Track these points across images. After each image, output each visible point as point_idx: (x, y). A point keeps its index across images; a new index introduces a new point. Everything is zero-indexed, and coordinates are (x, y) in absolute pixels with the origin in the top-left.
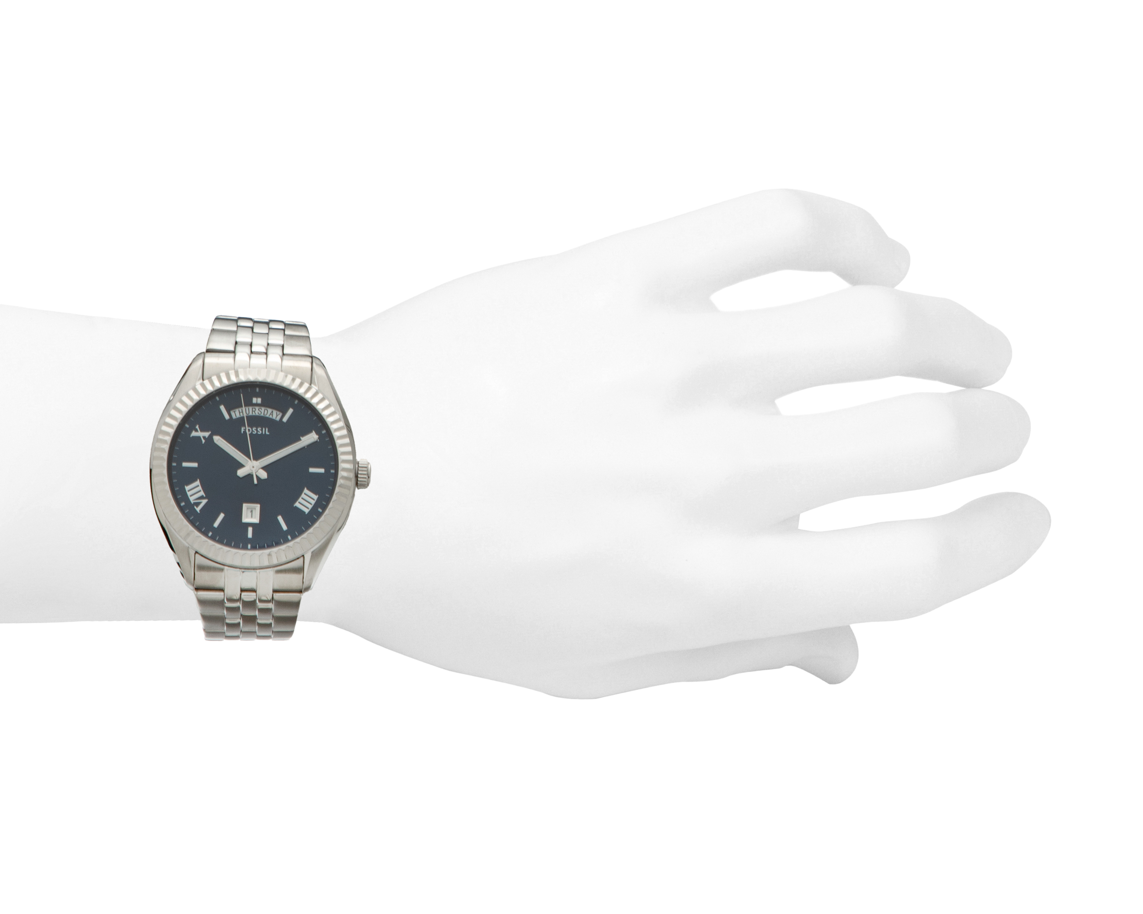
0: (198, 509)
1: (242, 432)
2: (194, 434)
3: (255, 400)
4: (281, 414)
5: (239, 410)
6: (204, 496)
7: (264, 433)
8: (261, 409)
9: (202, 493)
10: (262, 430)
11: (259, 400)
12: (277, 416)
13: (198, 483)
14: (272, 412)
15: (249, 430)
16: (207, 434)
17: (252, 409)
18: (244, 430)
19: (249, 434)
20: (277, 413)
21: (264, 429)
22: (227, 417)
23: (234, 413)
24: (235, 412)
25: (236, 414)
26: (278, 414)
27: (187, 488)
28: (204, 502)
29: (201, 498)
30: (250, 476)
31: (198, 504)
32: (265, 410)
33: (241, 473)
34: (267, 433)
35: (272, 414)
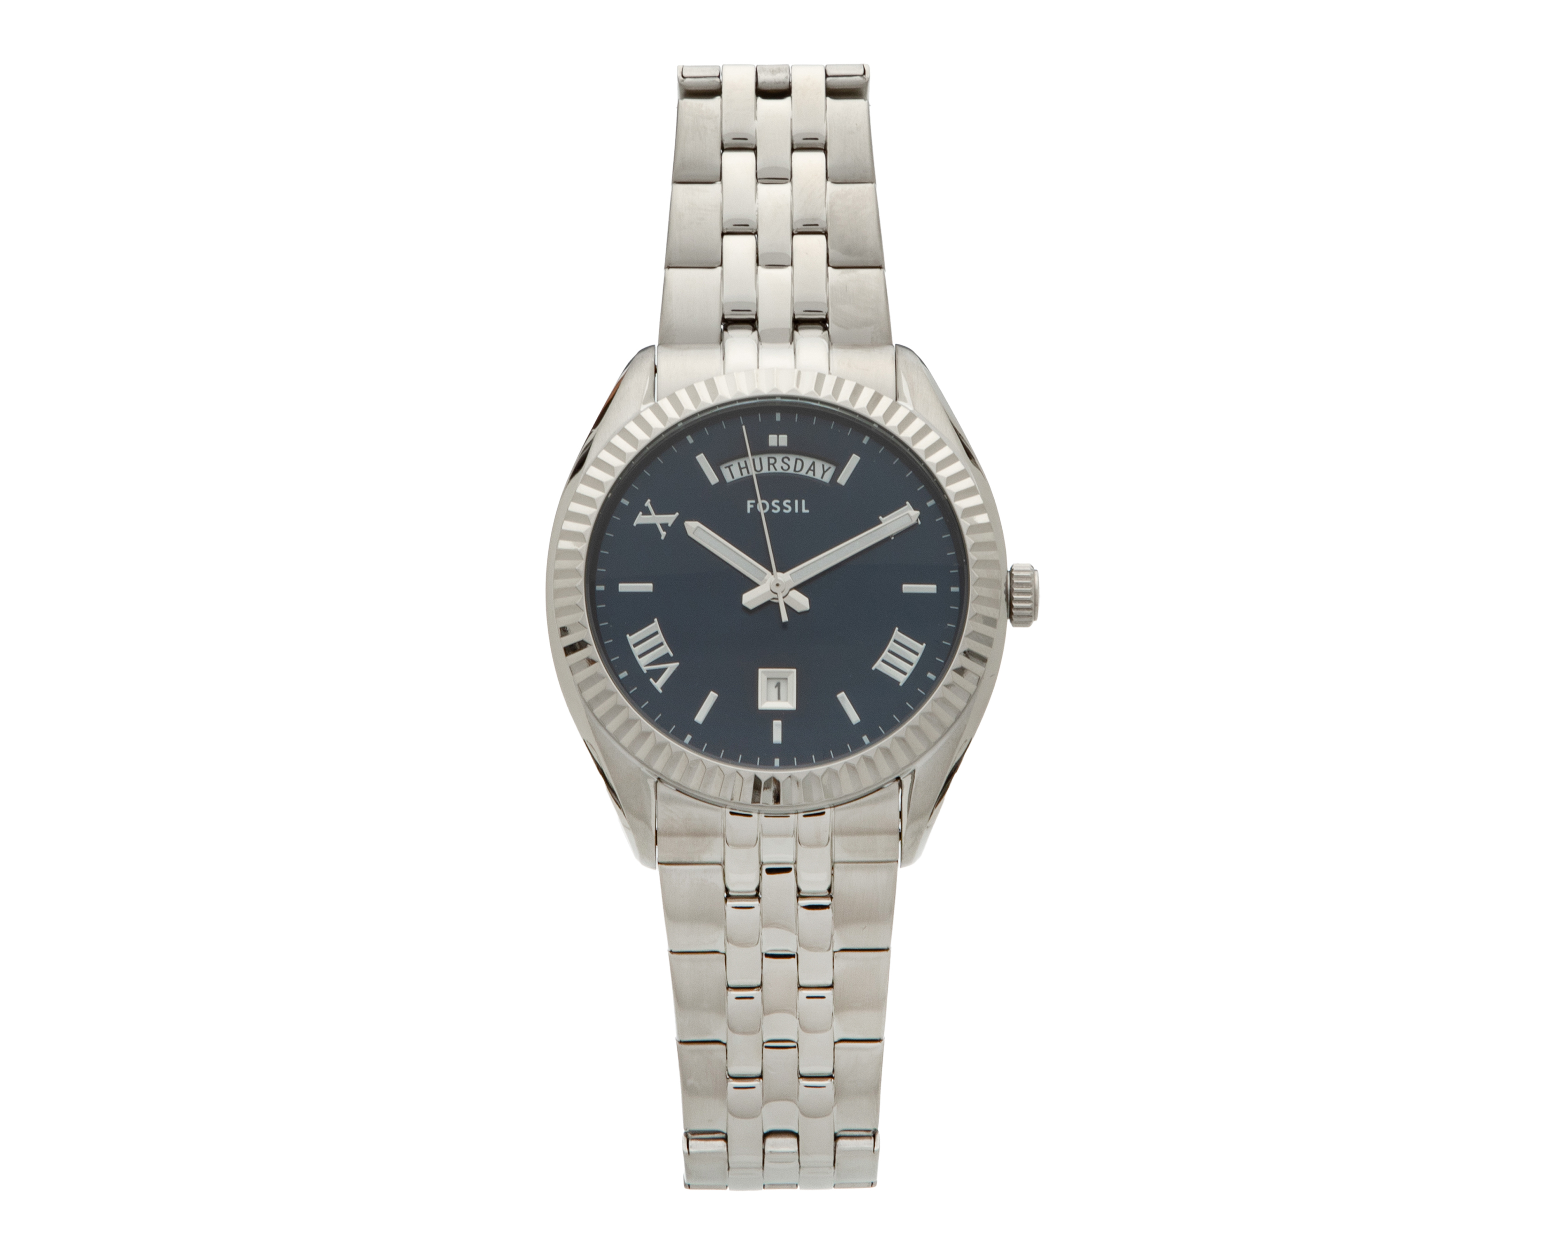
0: (658, 685)
1: (749, 511)
2: (641, 519)
3: (773, 440)
4: (833, 469)
5: (739, 464)
6: (671, 654)
7: (797, 511)
8: (789, 459)
9: (665, 649)
10: (792, 505)
11: (783, 440)
12: (824, 472)
13: (655, 626)
14: (813, 464)
15: (764, 506)
16: (670, 519)
17: (769, 458)
18: (752, 506)
19: (765, 515)
22: (713, 479)
23: (728, 469)
25: (733, 472)
26: (825, 469)
27: (632, 639)
28: (672, 667)
29: (665, 659)
30: (770, 607)
31: (657, 674)
32: (797, 460)
33: (751, 599)
34: (804, 511)
35: (812, 468)
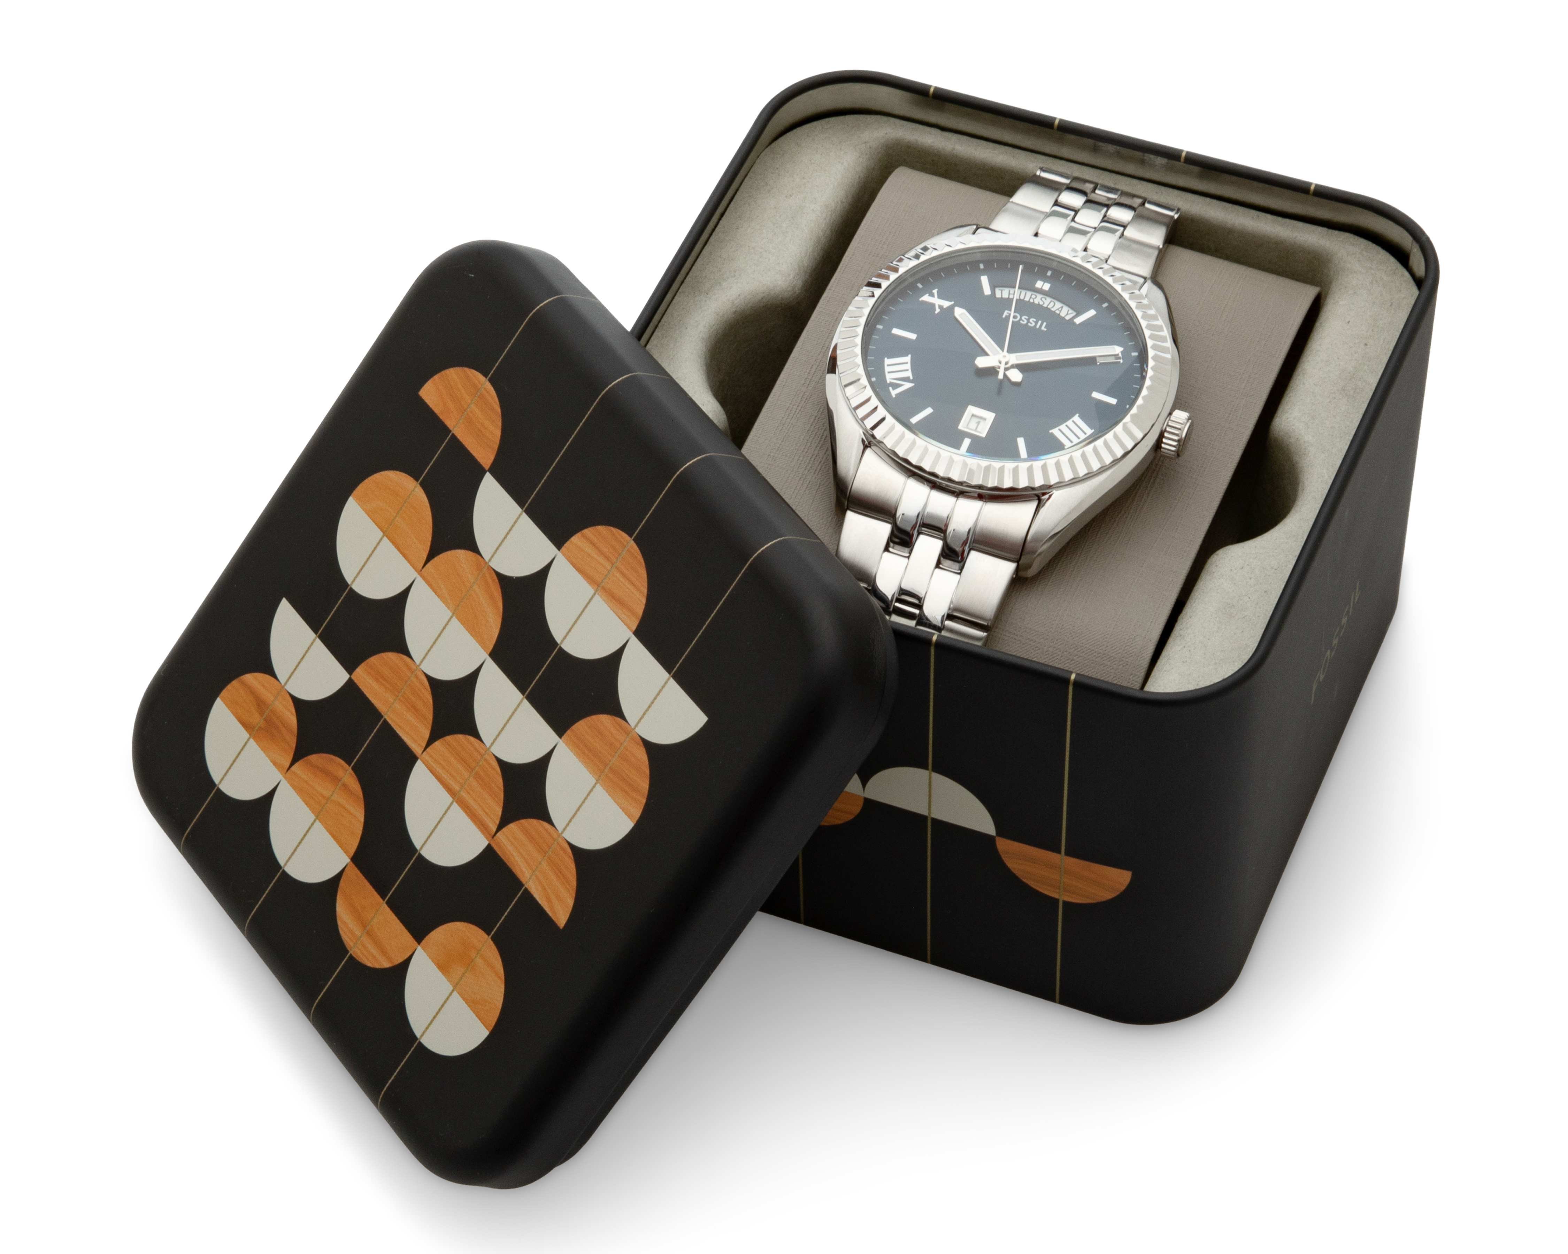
0: (894, 393)
1: (1004, 316)
2: (926, 298)
3: (1039, 284)
4: (1074, 314)
5: (1009, 291)
6: (911, 378)
7: (1038, 326)
8: (1046, 299)
9: (909, 374)
10: (1036, 323)
11: (1047, 287)
12: (1067, 314)
13: (908, 359)
14: (1062, 307)
15: (1015, 317)
16: (946, 304)
17: (1032, 295)
18: (1008, 315)
19: (1013, 322)
20: (1068, 311)
21: (1040, 322)
22: (987, 291)
23: (1000, 291)
24: (1002, 291)
25: (1003, 293)
26: (1069, 313)
27: (887, 361)
28: (908, 385)
29: (906, 379)
30: (992, 371)
31: (895, 386)
32: (1051, 301)
33: (981, 362)
34: (1043, 328)
35: (1060, 309)
